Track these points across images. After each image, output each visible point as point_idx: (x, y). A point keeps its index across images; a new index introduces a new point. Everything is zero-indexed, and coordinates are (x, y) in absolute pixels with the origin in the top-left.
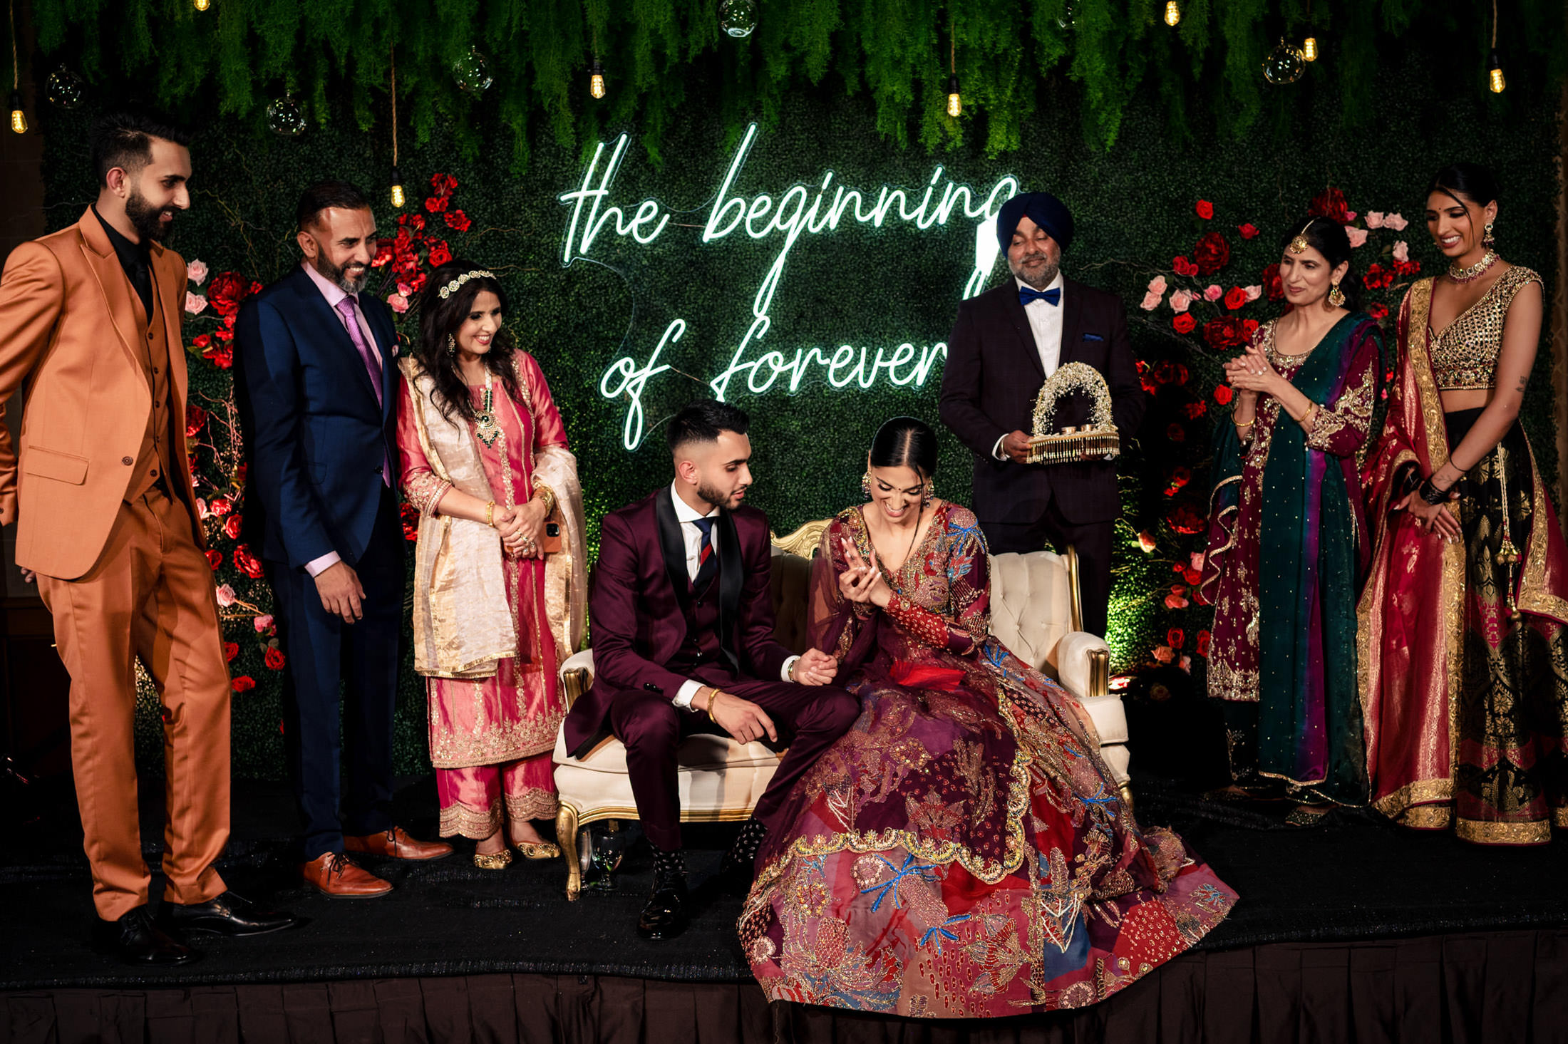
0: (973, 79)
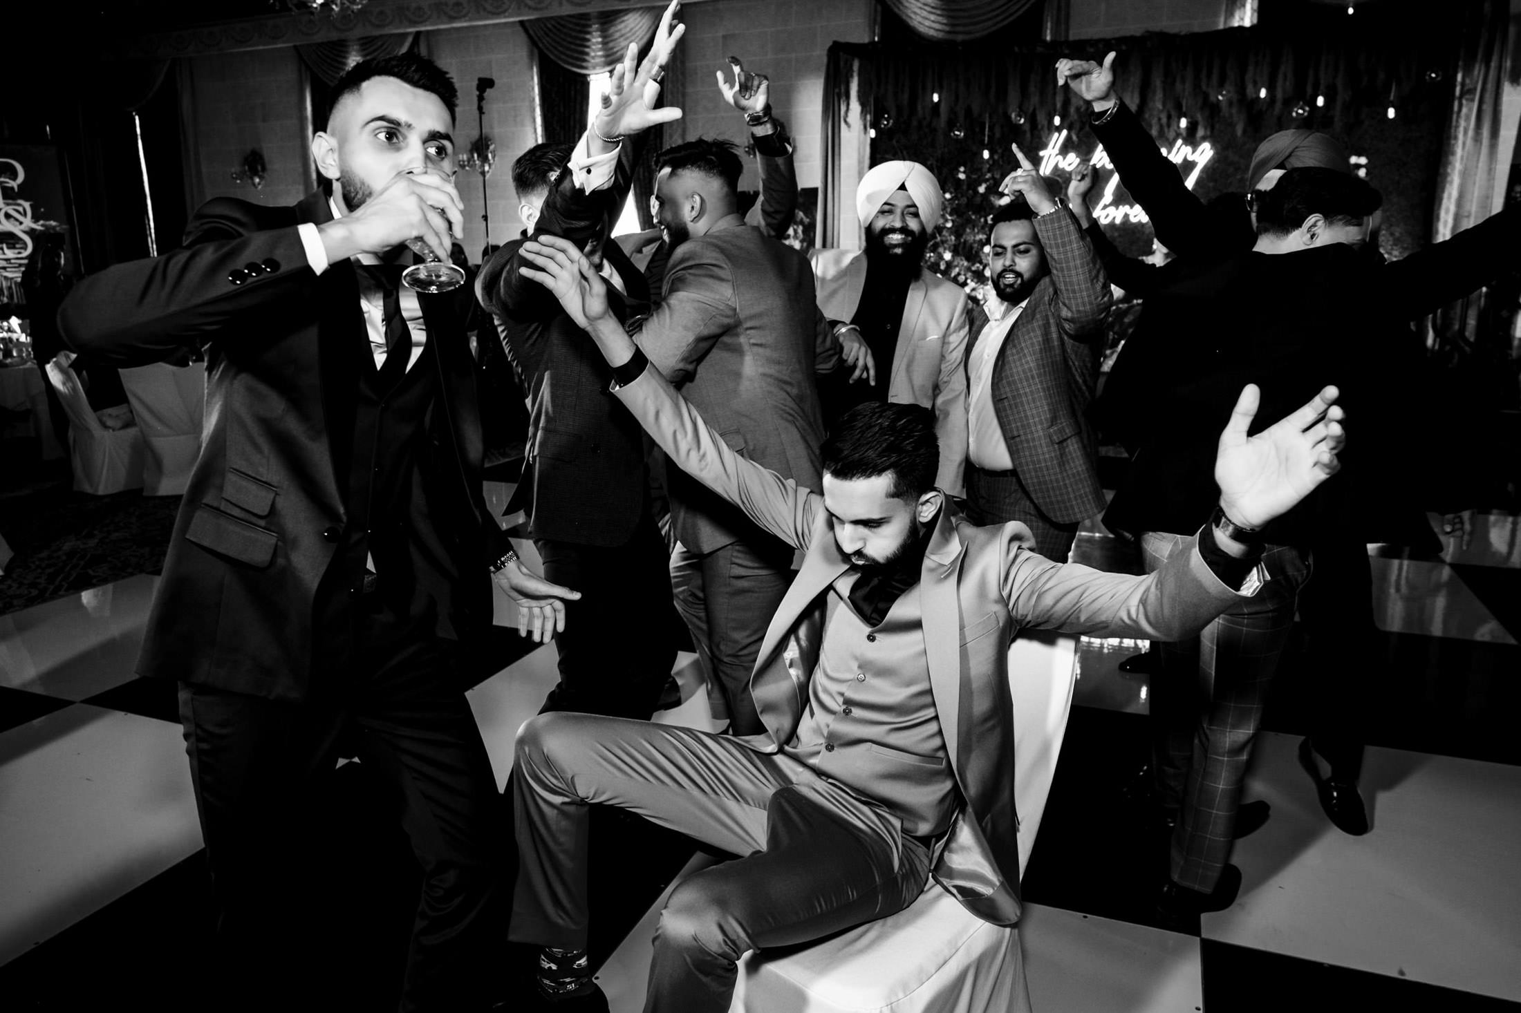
0: (1191, 113)
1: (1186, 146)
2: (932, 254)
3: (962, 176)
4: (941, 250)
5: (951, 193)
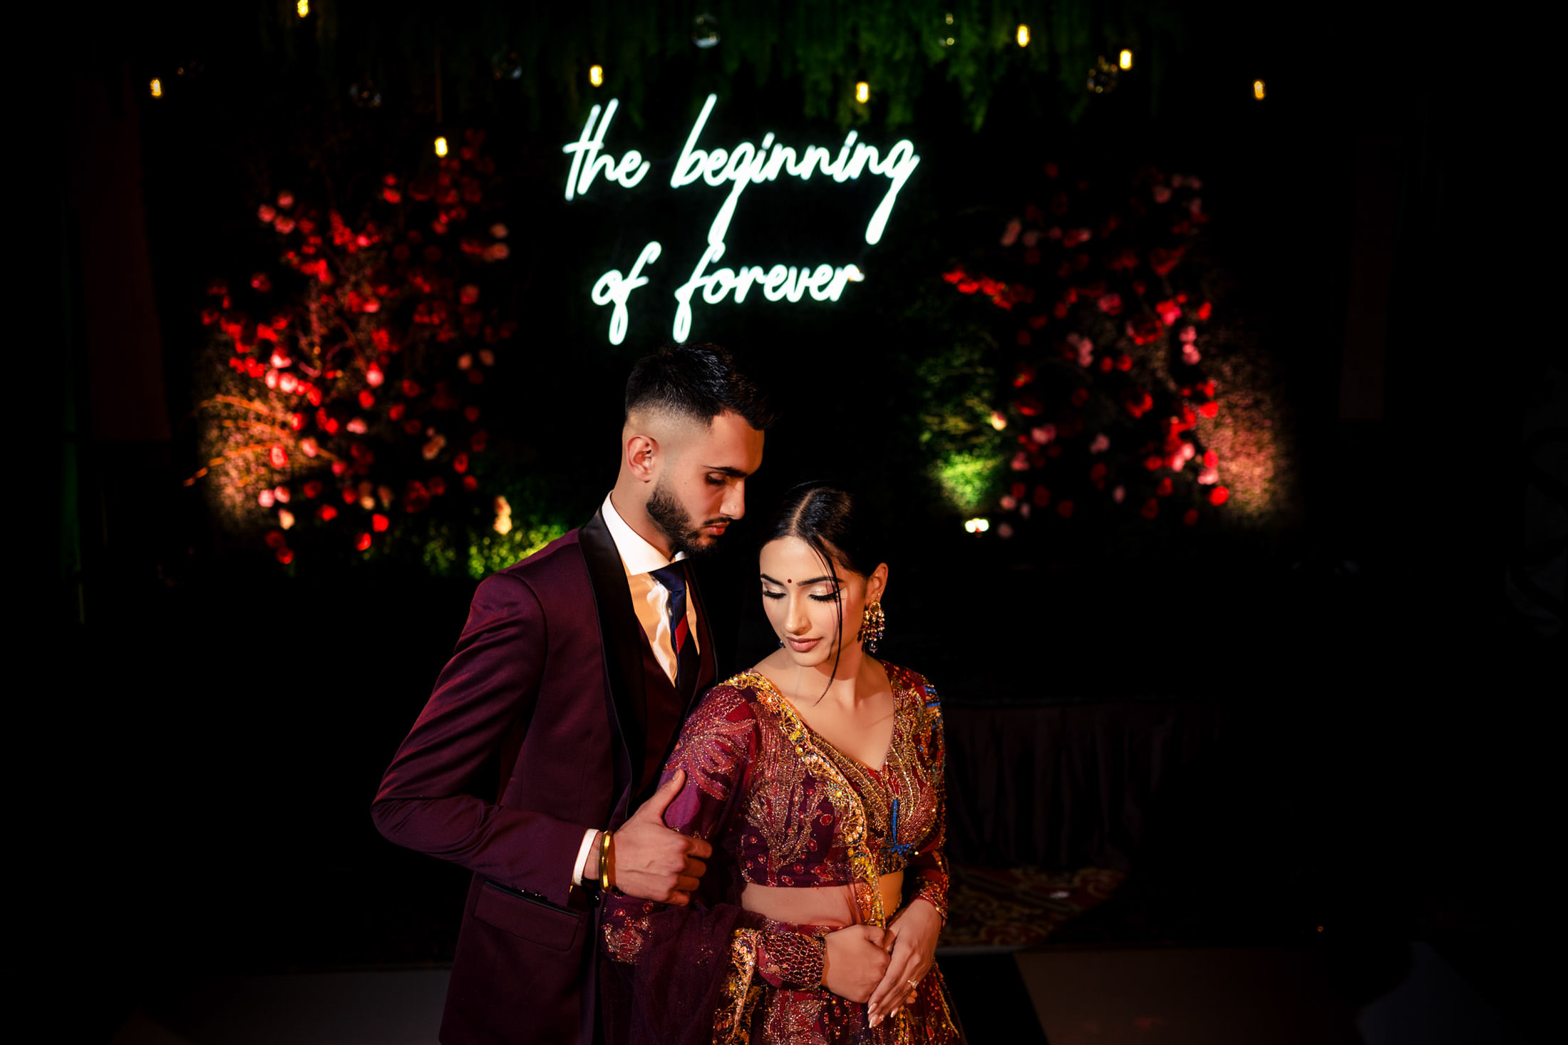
0: (879, 71)
1: (867, 144)
2: (339, 374)
3: (392, 196)
4: (360, 363)
5: (369, 236)
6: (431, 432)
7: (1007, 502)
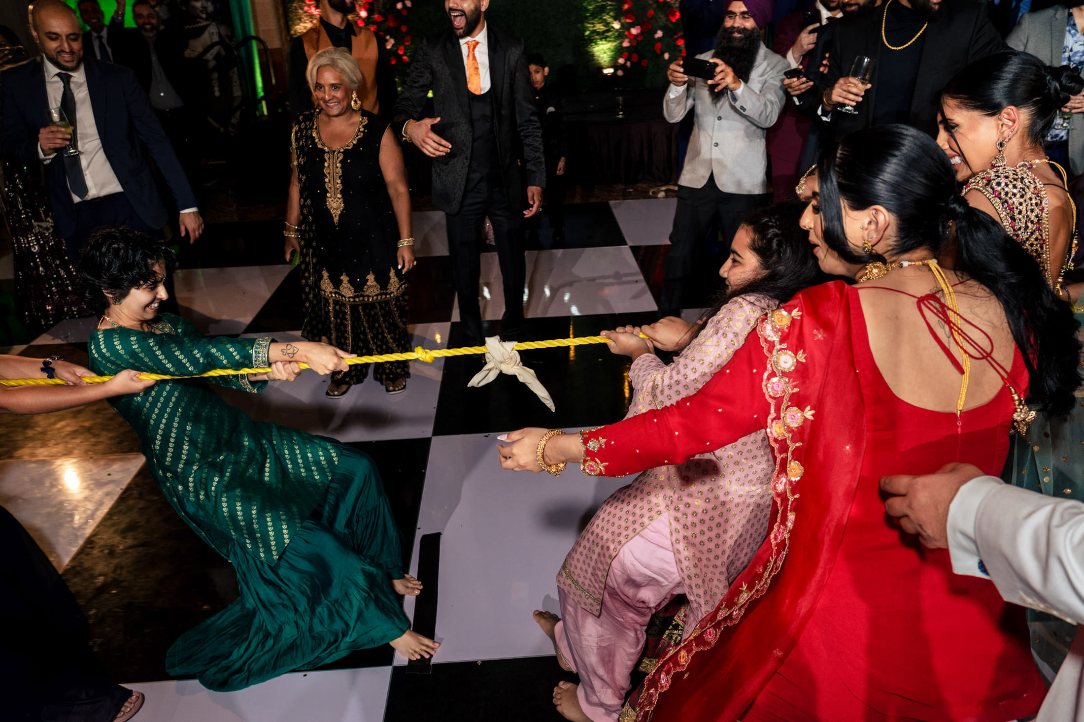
6: (388, 37)
7: (621, 61)
